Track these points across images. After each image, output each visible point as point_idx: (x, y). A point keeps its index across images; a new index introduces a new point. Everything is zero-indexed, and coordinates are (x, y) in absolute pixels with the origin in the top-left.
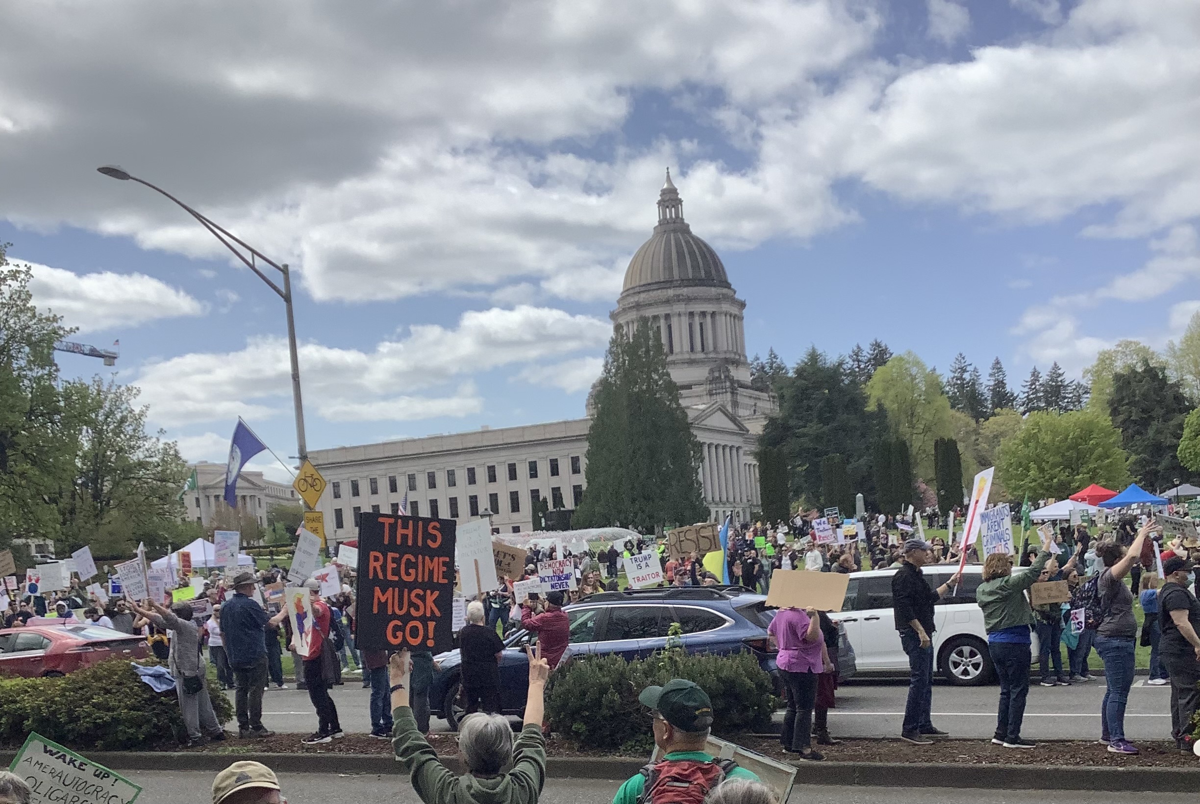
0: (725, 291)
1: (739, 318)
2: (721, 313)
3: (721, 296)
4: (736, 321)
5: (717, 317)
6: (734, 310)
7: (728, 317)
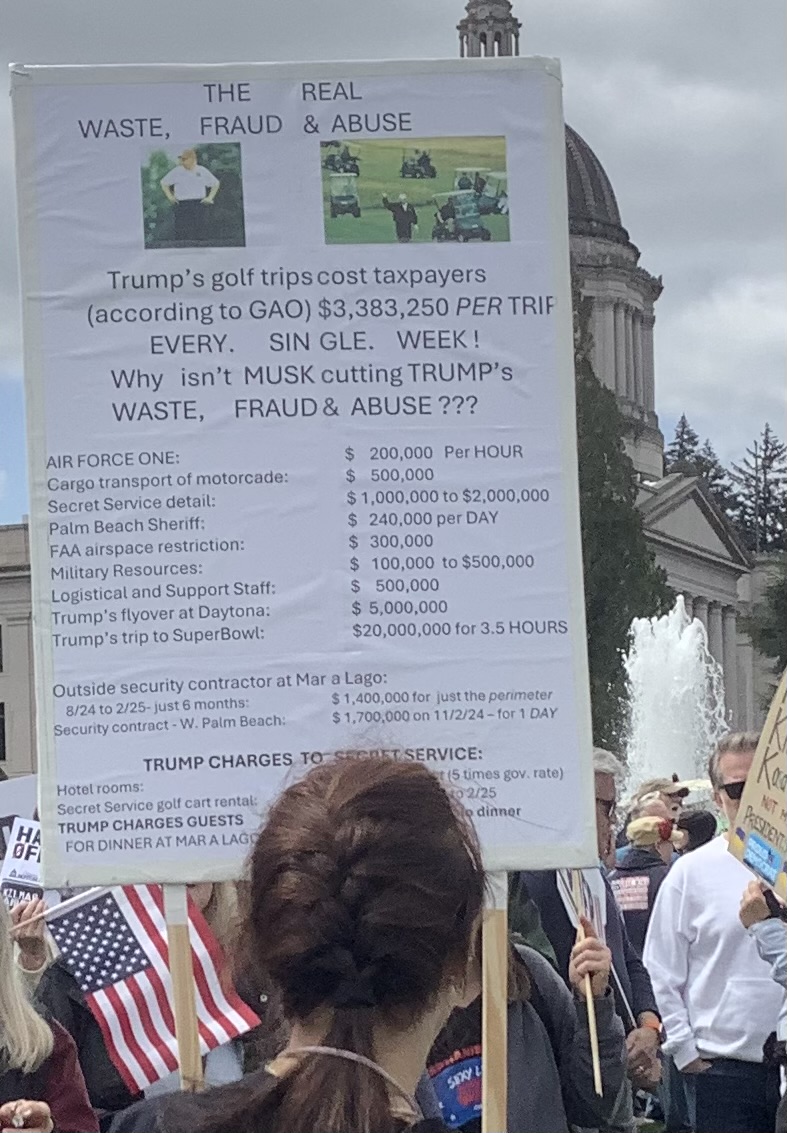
0: (617, 249)
1: (645, 320)
2: (604, 304)
3: (608, 261)
4: (638, 326)
5: (596, 313)
6: (636, 300)
7: (622, 314)
